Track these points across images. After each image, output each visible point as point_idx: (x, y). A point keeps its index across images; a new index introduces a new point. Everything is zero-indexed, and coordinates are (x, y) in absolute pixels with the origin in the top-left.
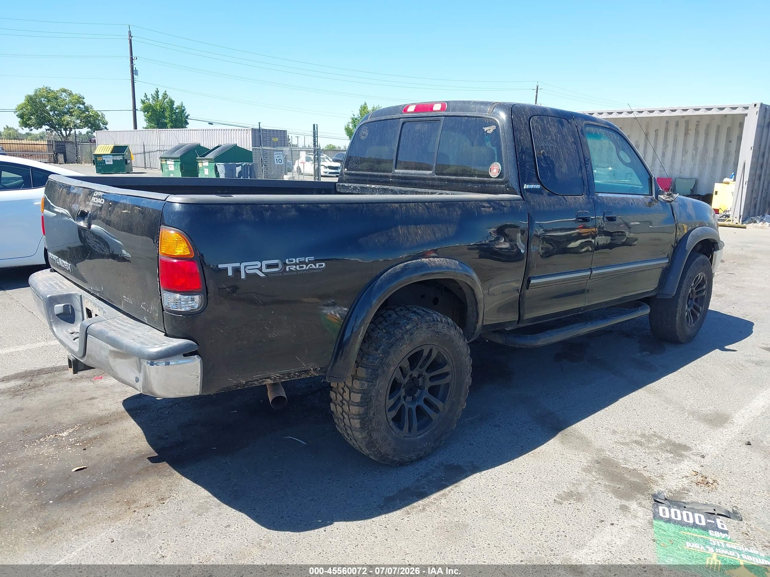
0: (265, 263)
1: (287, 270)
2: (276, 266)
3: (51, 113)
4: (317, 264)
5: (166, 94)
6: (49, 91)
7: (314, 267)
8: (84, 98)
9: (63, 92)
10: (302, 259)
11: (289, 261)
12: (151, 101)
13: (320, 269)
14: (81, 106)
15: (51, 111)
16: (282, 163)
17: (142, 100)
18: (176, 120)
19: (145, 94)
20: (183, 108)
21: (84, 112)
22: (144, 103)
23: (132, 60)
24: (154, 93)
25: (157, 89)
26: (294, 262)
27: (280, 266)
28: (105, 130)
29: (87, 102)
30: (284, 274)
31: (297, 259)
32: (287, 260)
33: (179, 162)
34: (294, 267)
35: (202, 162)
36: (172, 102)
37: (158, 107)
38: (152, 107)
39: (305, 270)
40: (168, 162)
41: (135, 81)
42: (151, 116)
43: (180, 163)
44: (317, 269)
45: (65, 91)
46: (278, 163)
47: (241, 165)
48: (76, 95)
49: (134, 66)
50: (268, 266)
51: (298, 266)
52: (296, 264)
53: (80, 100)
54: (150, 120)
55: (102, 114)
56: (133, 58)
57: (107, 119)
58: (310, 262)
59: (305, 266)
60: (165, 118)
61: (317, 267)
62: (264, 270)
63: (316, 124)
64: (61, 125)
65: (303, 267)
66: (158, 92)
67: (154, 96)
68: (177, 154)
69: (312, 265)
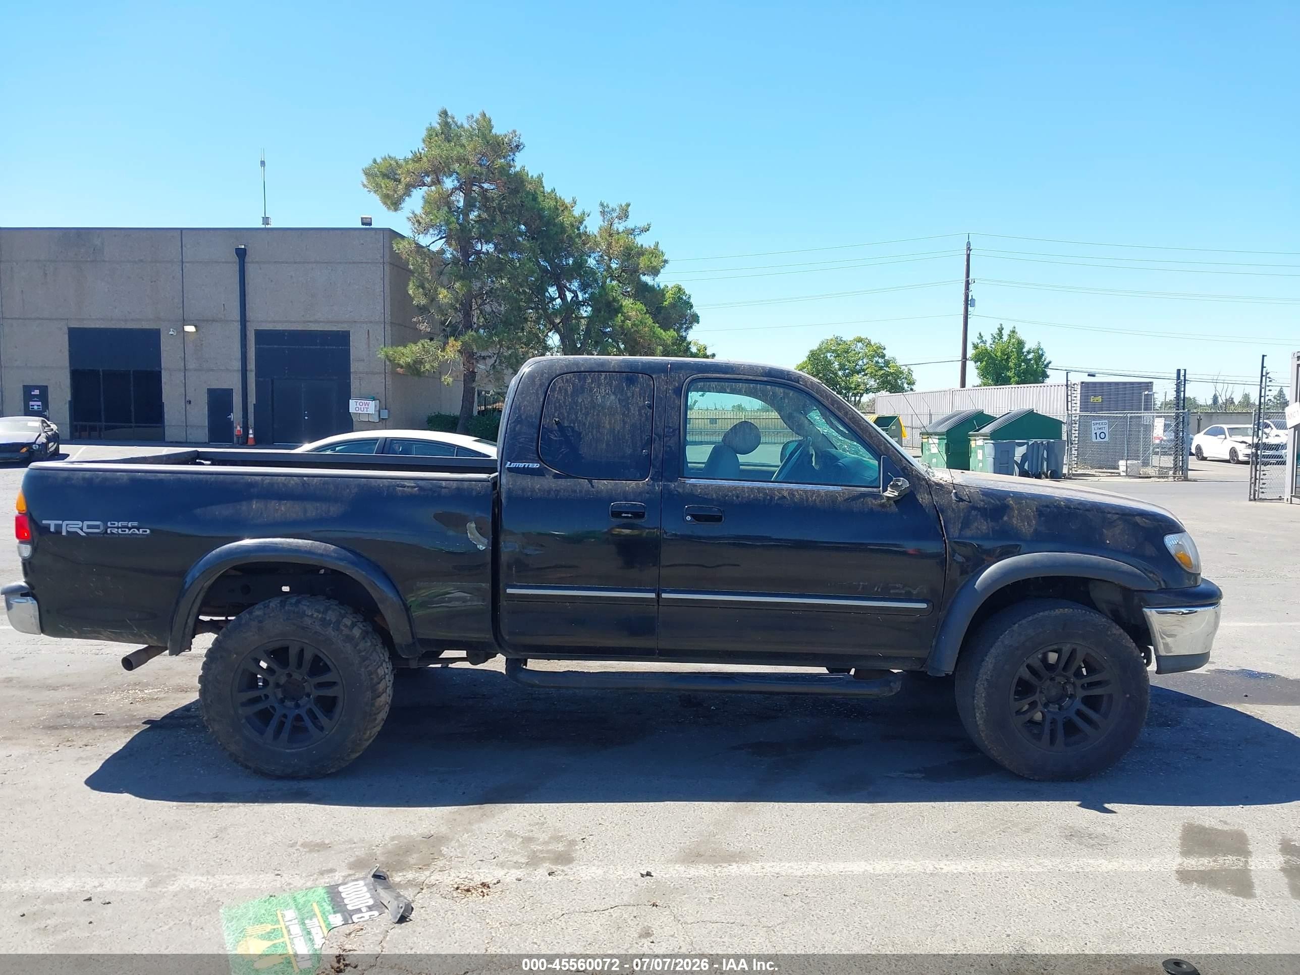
0: (86, 523)
1: (109, 531)
2: (97, 527)
3: (840, 373)
4: (141, 530)
5: (1014, 332)
6: (838, 341)
7: (137, 532)
8: (884, 349)
9: (859, 342)
10: (125, 524)
11: (111, 524)
12: (988, 345)
13: (142, 534)
14: (880, 360)
15: (840, 370)
16: (1107, 439)
17: (973, 344)
18: (1026, 372)
19: (980, 334)
20: (1040, 352)
21: (881, 368)
22: (977, 348)
23: (968, 284)
24: (995, 331)
25: (1001, 325)
26: (116, 525)
27: (102, 528)
28: (911, 392)
29: (889, 354)
30: (105, 535)
31: (120, 523)
32: (109, 523)
33: (945, 439)
34: (116, 530)
35: (975, 440)
36: (1021, 344)
37: (999, 354)
38: (989, 353)
39: (128, 534)
40: (930, 441)
41: (969, 316)
42: (986, 367)
43: (945, 441)
44: (140, 534)
45: (860, 340)
46: (1099, 440)
47: (1027, 443)
48: (875, 344)
49: (970, 294)
50: (89, 527)
51: (120, 530)
52: (118, 528)
53: (879, 352)
54: (984, 373)
55: (909, 369)
56: (970, 281)
57: (915, 376)
58: (133, 527)
59: (127, 530)
60: (1009, 369)
61: (141, 532)
62: (85, 529)
63: (1181, 368)
64: (848, 389)
65: (125, 531)
66: (1003, 329)
67: (996, 336)
68: (943, 428)
69: (135, 530)
